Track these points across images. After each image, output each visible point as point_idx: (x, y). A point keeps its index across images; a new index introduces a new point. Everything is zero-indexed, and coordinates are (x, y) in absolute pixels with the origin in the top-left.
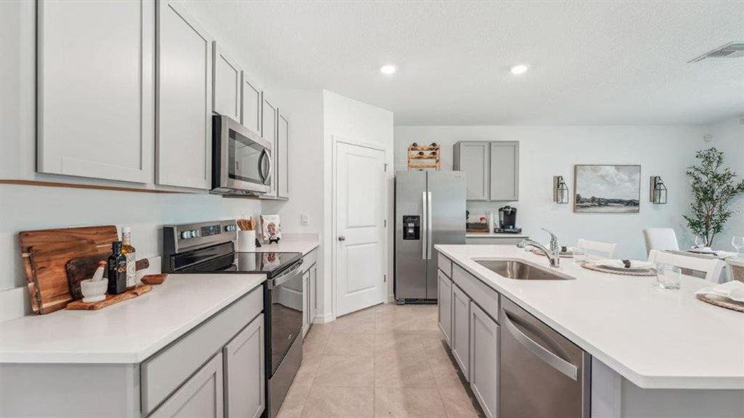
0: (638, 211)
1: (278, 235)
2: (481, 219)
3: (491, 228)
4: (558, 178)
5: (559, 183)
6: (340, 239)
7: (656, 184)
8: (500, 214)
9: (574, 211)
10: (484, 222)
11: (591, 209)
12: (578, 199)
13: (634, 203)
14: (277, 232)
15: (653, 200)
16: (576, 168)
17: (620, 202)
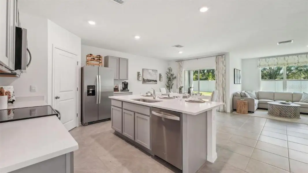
0: (157, 83)
1: (14, 98)
2: (116, 86)
3: (119, 90)
4: (139, 72)
5: (139, 74)
6: (56, 98)
7: (160, 75)
8: (122, 85)
9: (143, 83)
10: (117, 87)
11: (147, 83)
12: (144, 80)
13: (156, 81)
14: (12, 97)
15: (160, 80)
16: (143, 69)
17: (153, 80)
